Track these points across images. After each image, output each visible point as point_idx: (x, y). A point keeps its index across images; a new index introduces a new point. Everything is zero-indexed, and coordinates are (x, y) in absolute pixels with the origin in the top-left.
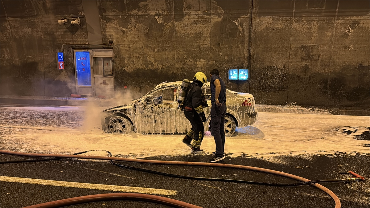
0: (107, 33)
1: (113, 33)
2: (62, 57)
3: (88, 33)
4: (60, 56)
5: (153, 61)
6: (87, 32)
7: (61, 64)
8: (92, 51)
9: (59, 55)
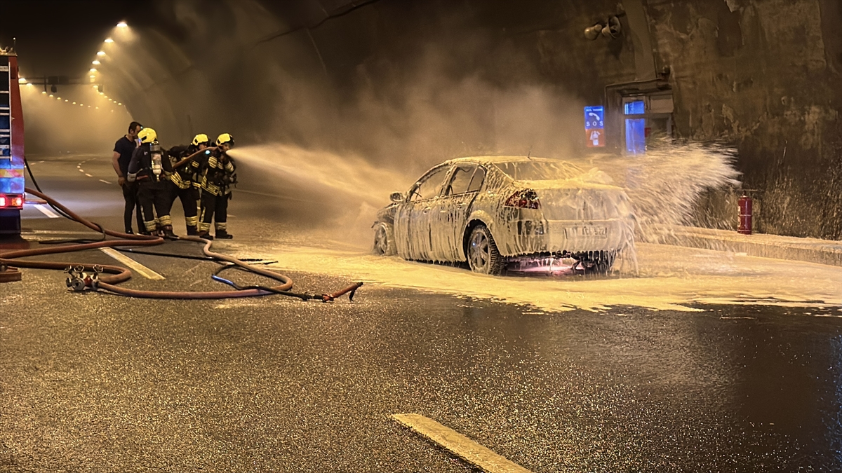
0: (661, 50)
1: (668, 49)
2: (598, 118)
3: (636, 53)
4: (591, 114)
5: (731, 118)
6: (633, 51)
7: (595, 135)
8: (648, 98)
9: (588, 112)
